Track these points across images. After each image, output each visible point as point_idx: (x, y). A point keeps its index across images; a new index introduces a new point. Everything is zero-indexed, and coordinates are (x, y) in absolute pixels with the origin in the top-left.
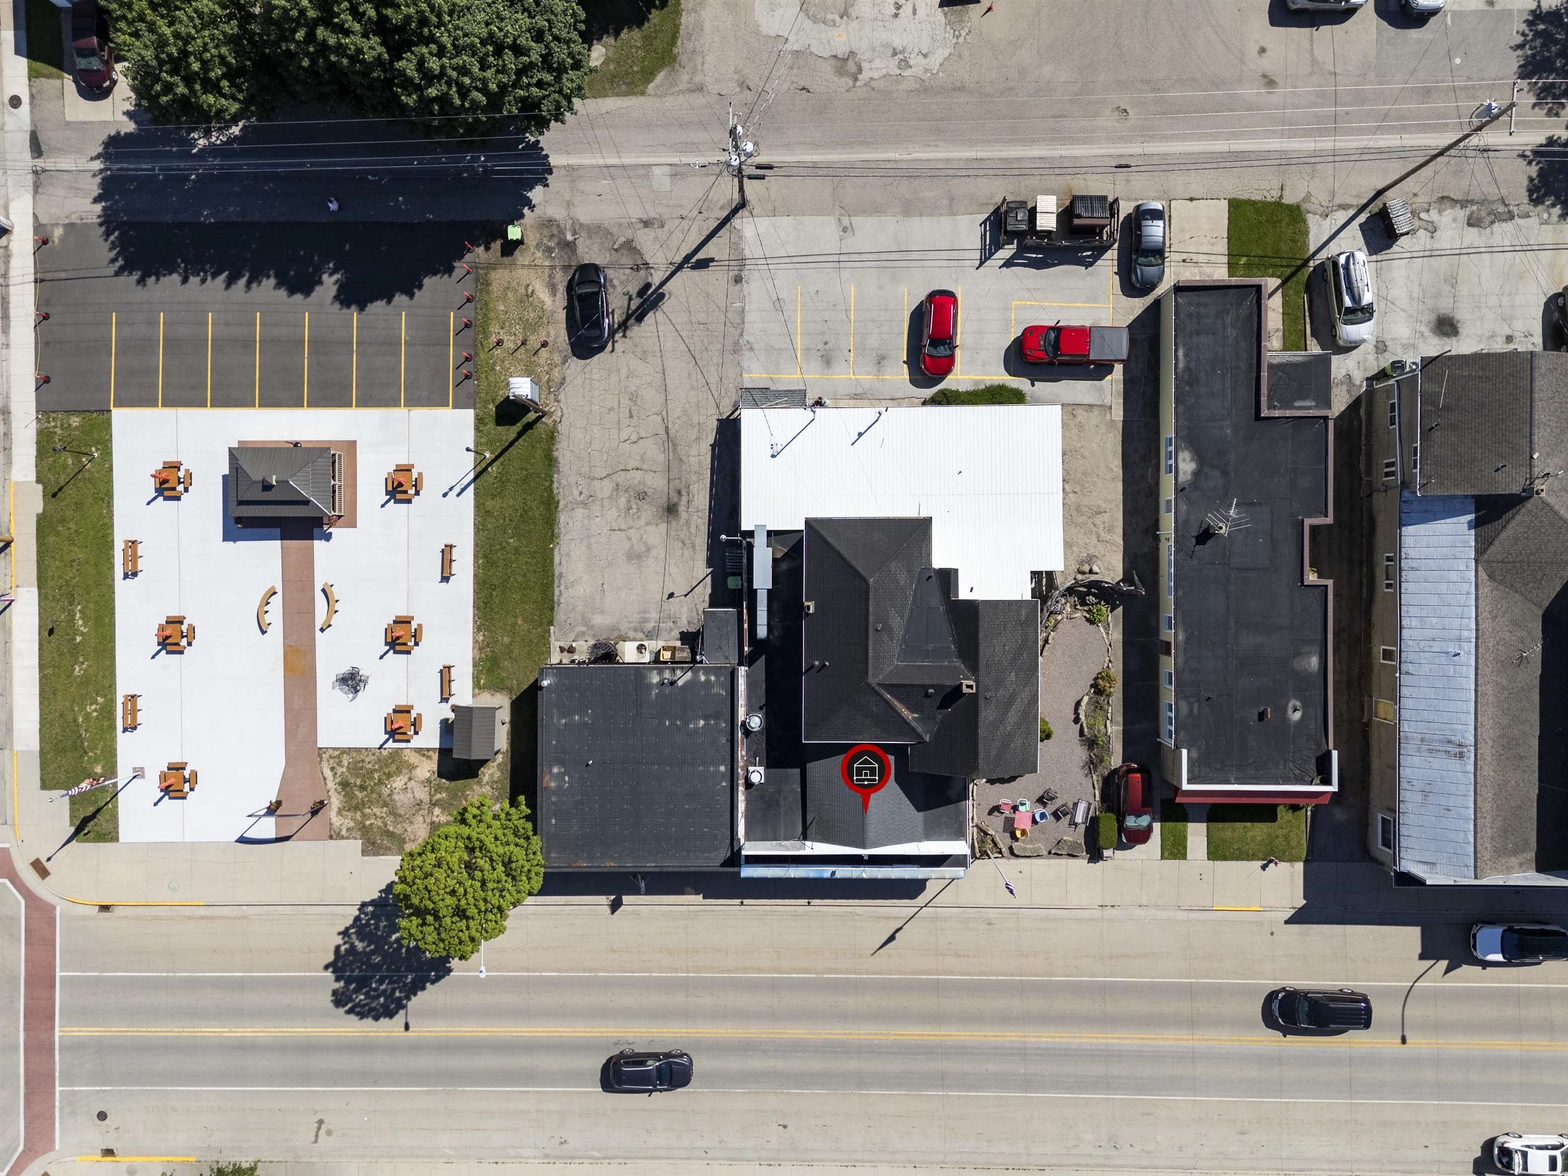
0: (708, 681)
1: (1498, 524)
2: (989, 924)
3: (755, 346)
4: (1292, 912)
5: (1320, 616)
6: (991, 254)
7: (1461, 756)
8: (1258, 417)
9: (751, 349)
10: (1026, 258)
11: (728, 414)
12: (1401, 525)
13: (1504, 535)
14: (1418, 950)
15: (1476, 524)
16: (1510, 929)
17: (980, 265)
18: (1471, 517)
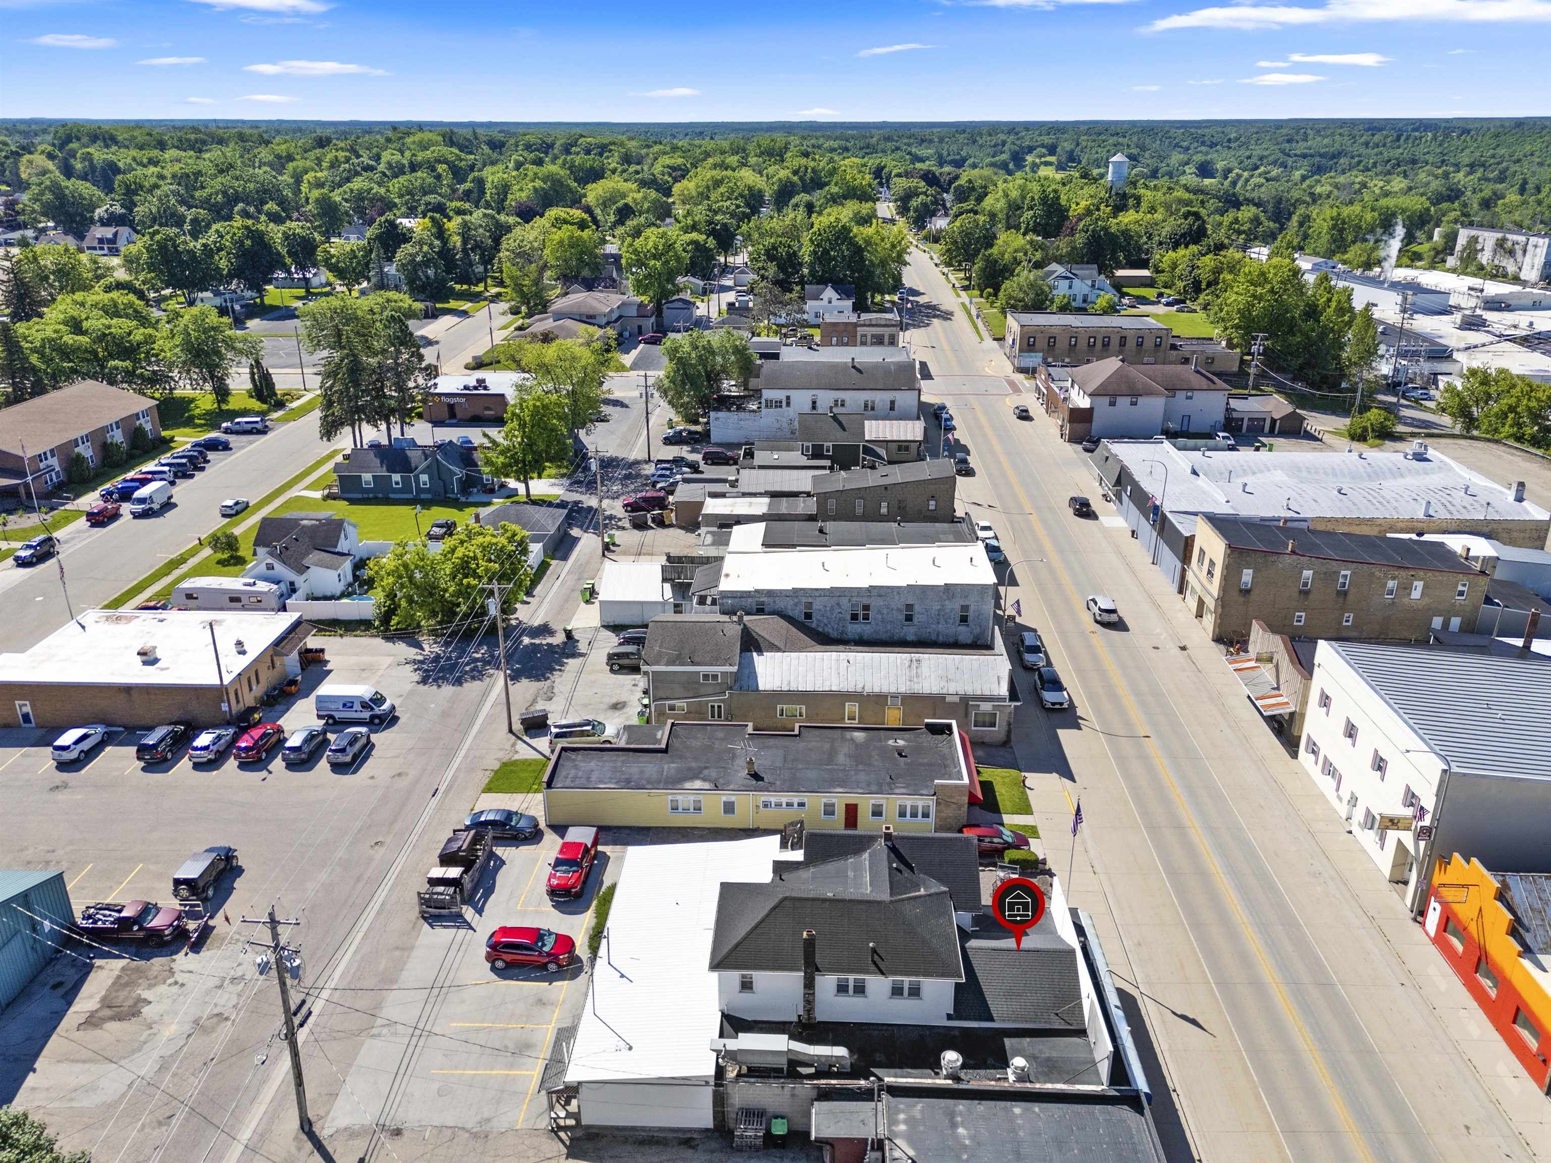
0: (906, 1122)
1: (760, 640)
2: (1140, 945)
3: (486, 1115)
4: (1064, 780)
5: (823, 731)
6: (466, 921)
7: (918, 661)
8: (665, 751)
9: (488, 1120)
10: (479, 899)
11: (561, 1146)
12: (757, 690)
13: (767, 637)
14: (1075, 731)
15: (760, 651)
16: (1043, 688)
17: (471, 928)
18: (755, 654)
